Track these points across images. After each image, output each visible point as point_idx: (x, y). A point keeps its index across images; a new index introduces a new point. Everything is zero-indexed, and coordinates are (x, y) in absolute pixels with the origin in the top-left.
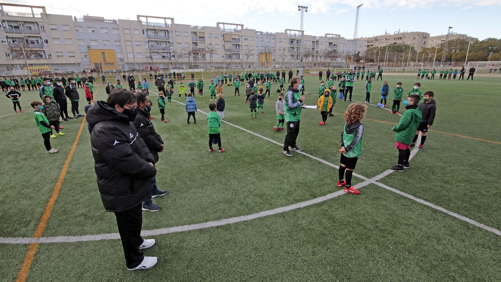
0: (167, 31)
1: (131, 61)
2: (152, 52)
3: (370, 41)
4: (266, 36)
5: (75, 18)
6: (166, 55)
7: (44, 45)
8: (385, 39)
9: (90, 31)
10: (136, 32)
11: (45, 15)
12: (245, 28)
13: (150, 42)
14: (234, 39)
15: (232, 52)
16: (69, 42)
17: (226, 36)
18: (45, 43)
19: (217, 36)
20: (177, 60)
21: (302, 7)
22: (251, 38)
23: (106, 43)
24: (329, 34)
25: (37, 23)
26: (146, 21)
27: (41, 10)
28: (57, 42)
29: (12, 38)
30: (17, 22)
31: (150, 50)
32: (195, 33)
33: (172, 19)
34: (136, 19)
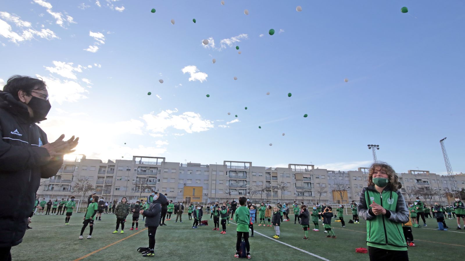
0: (246, 172)
1: (213, 196)
2: (231, 189)
4: (339, 175)
6: (242, 191)
7: (157, 183)
9: (189, 172)
10: (221, 173)
11: (164, 163)
12: (315, 168)
13: (231, 181)
14: (305, 178)
15: (304, 190)
16: (173, 181)
17: (297, 175)
18: (158, 181)
19: (289, 175)
20: (251, 196)
21: (372, 145)
23: (198, 181)
24: (414, 171)
25: (157, 168)
26: (230, 165)
27: (162, 160)
28: (165, 181)
29: (140, 178)
30: (146, 167)
31: (230, 187)
32: (269, 173)
33: (251, 163)
34: (223, 164)
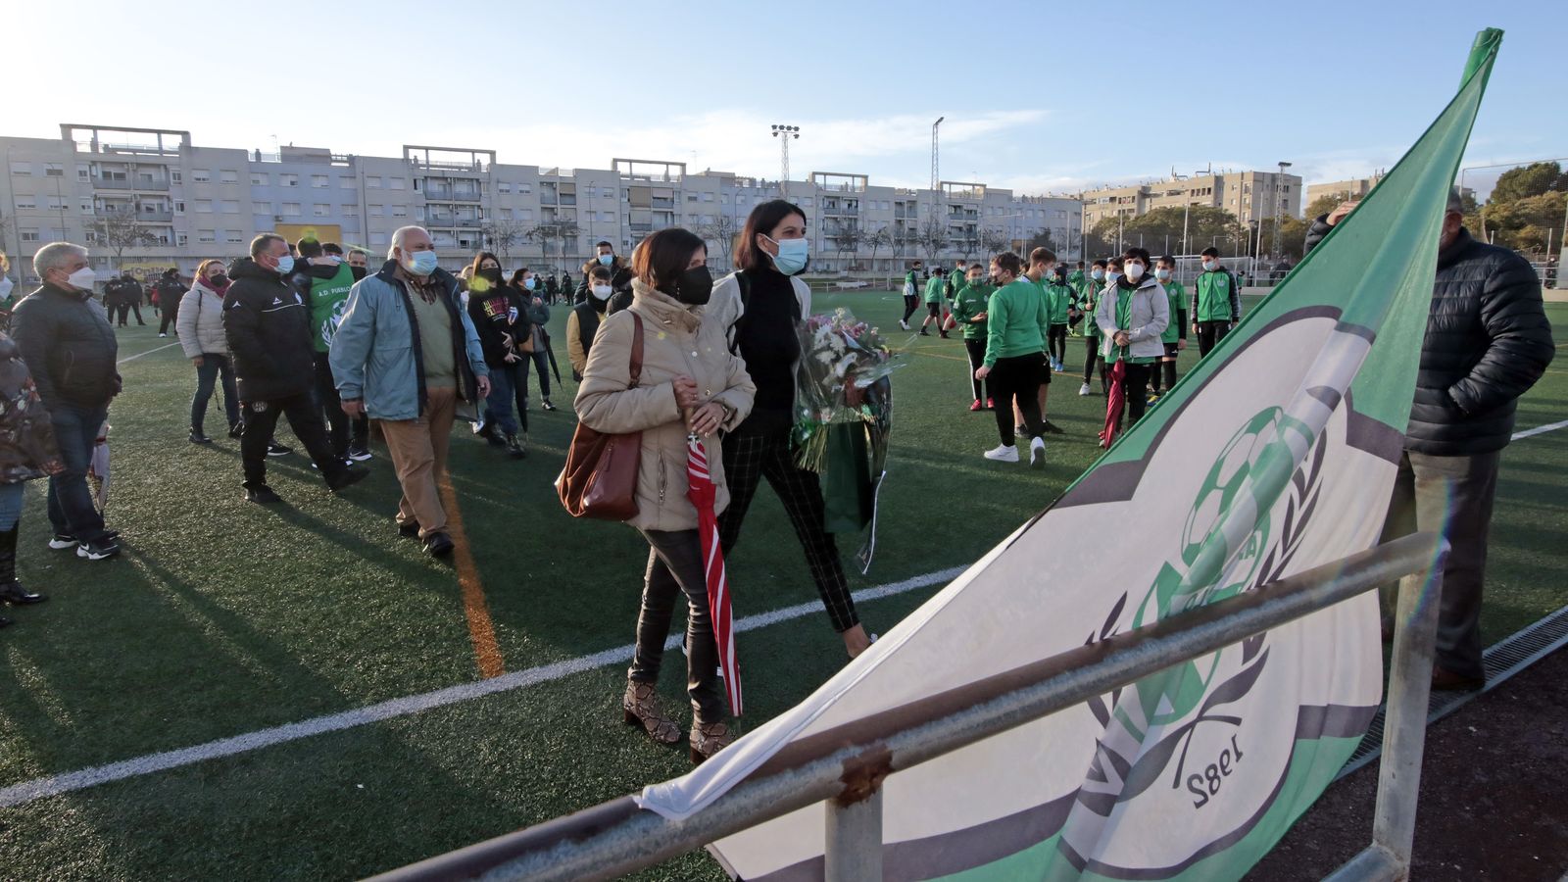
0: (477, 180)
5: (258, 154)
6: (470, 238)
7: (175, 214)
10: (398, 185)
11: (186, 147)
12: (690, 171)
13: (430, 207)
14: (658, 198)
16: (233, 208)
17: (635, 191)
18: (178, 209)
19: (611, 191)
22: (709, 197)
23: (324, 211)
24: (950, 184)
25: (165, 166)
26: (424, 159)
27: (179, 139)
28: (205, 208)
29: (106, 199)
30: (122, 164)
32: (550, 185)
33: (492, 154)
34: (400, 156)
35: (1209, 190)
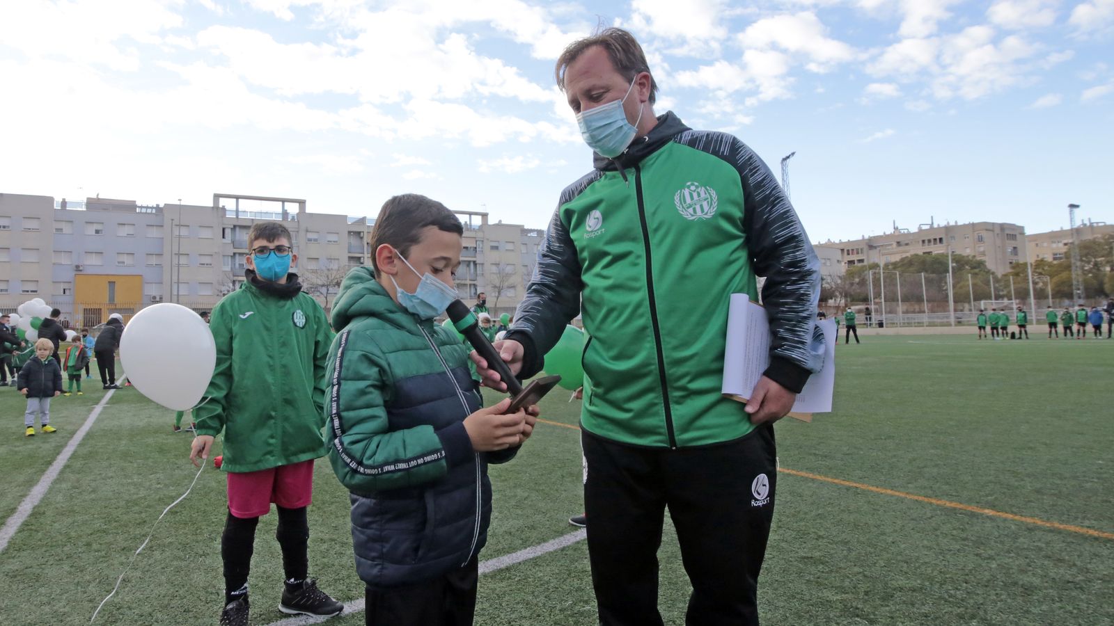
3: (853, 250)
8: (895, 245)
9: (91, 230)
10: (206, 233)
12: (492, 221)
13: (237, 256)
16: (31, 257)
22: (510, 246)
23: (125, 259)
26: (234, 207)
31: (234, 276)
32: (358, 234)
33: (302, 203)
34: (211, 205)
35: (941, 240)
